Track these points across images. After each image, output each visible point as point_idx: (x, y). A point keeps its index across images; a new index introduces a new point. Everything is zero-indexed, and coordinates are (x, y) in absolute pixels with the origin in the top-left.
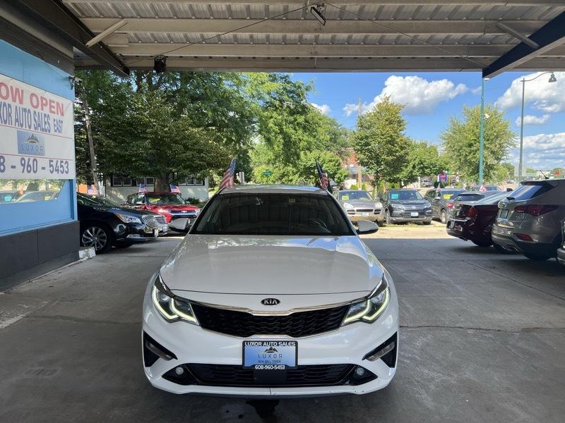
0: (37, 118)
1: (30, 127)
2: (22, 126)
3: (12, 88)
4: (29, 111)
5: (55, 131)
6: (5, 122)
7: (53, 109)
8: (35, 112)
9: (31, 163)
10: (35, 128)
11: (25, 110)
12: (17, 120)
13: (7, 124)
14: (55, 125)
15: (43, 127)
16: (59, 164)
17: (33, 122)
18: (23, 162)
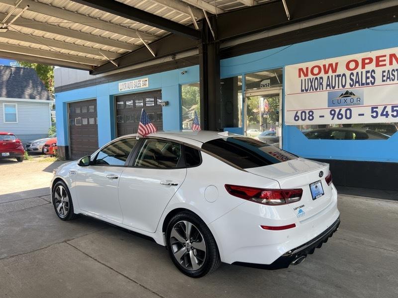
0: (354, 78)
1: (344, 86)
2: (334, 88)
3: (324, 66)
4: (344, 75)
5: (383, 81)
6: (316, 89)
7: (381, 63)
8: (352, 74)
9: (343, 112)
10: (351, 86)
11: (339, 76)
12: (328, 85)
13: (318, 90)
14: (384, 76)
15: (364, 81)
16: (389, 109)
17: (349, 81)
18: (333, 112)
